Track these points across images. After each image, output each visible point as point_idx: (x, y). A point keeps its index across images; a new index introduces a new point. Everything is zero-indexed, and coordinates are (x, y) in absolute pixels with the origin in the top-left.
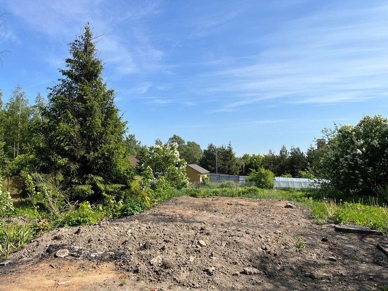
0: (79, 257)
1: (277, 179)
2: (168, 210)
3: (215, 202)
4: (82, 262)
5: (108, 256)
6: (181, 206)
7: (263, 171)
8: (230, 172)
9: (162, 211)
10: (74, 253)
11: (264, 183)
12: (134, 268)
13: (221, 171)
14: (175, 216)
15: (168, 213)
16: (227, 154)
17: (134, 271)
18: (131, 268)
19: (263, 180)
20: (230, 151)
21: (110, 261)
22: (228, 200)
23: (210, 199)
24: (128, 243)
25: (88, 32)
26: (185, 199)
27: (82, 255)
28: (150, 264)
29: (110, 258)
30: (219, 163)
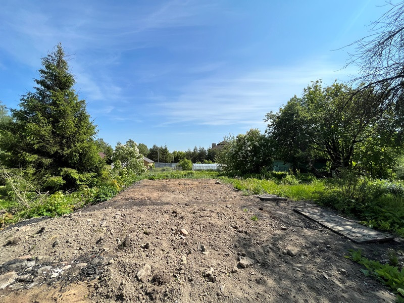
0: (32, 282)
1: (194, 164)
2: (137, 194)
3: (169, 183)
4: (36, 291)
5: (77, 272)
6: (146, 189)
7: (186, 160)
8: (166, 162)
9: (132, 195)
10: (25, 276)
11: (187, 167)
12: (117, 292)
13: (161, 161)
14: (143, 199)
15: (137, 197)
16: (164, 151)
17: (117, 296)
18: (112, 291)
19: (186, 166)
20: (166, 149)
21: (81, 280)
22: (177, 181)
23: (165, 181)
24: (104, 242)
25: (60, 50)
26: (146, 182)
27: (38, 278)
28: (138, 279)
29: (80, 274)
30: (160, 156)
